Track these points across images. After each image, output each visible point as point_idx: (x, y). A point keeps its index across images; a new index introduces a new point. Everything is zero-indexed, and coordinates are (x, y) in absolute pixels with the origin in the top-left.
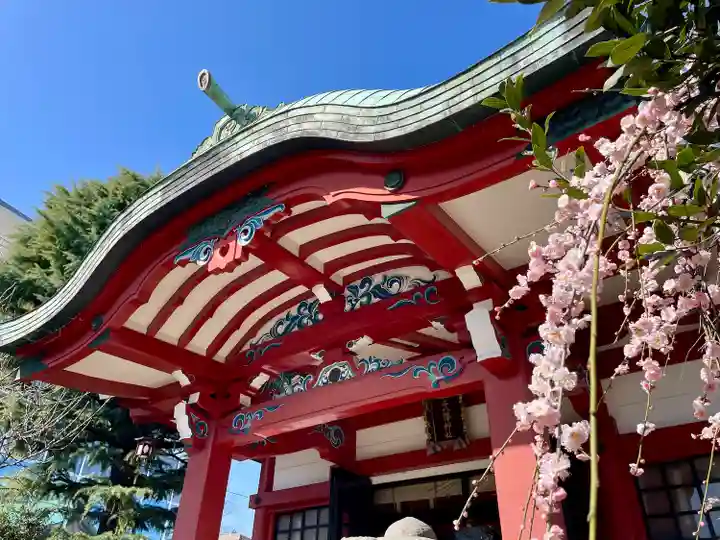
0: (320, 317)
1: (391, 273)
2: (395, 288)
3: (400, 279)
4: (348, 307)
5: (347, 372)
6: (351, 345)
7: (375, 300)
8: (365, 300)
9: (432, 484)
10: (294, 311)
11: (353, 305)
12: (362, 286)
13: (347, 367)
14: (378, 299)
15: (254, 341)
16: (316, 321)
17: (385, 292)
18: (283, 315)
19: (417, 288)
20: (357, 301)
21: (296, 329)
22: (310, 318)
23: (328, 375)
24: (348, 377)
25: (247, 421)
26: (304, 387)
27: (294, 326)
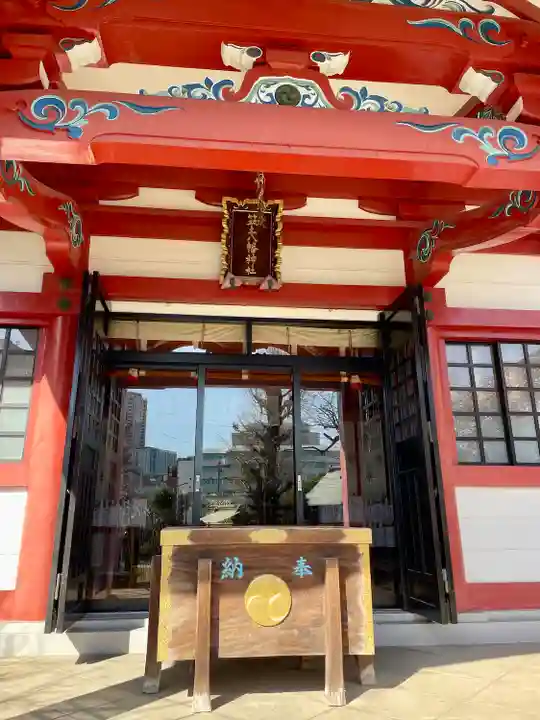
13: (314, 90)
14: (388, 2)
23: (273, 90)
24: (317, 106)
25: (72, 115)
26: (216, 95)
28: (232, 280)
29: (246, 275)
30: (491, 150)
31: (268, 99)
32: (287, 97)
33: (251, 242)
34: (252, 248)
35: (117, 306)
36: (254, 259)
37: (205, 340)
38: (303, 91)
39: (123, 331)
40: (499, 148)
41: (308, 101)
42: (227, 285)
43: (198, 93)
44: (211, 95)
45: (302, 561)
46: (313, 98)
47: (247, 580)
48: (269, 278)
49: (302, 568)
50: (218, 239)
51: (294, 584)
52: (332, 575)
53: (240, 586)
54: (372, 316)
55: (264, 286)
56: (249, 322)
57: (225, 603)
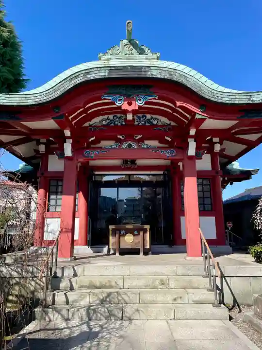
0: (124, 123)
1: (154, 116)
2: (155, 122)
3: (158, 120)
4: (136, 123)
5: (134, 145)
6: (136, 137)
7: (147, 124)
8: (143, 122)
10: (111, 117)
12: (143, 117)
14: (149, 124)
15: (90, 123)
16: (122, 124)
17: (152, 123)
19: (164, 125)
20: (140, 122)
21: (112, 125)
22: (120, 122)
23: (127, 145)
24: (135, 148)
25: (92, 154)
26: (117, 147)
27: (111, 124)
28: (124, 166)
30: (167, 155)
31: (126, 147)
32: (130, 145)
35: (97, 173)
38: (132, 144)
39: (98, 178)
41: (133, 147)
42: (123, 167)
43: (113, 146)
44: (115, 147)
45: (136, 231)
47: (125, 235)
48: (134, 165)
49: (136, 233)
51: (134, 235)
52: (141, 233)
53: (124, 235)
54: (162, 172)
55: (133, 167)
56: (129, 175)
57: (121, 238)
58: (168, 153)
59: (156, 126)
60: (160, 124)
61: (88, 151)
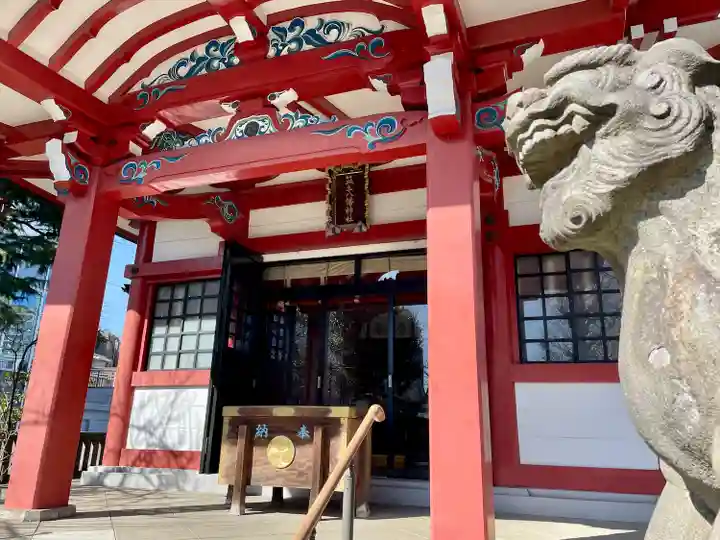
0: (236, 61)
1: (328, 18)
2: (333, 36)
3: (340, 26)
4: (272, 52)
5: (266, 126)
6: (273, 97)
7: (306, 47)
8: (293, 46)
9: (324, 265)
10: (201, 50)
11: (279, 51)
12: (292, 29)
13: (267, 121)
14: (311, 47)
15: (147, 81)
16: (229, 65)
17: (318, 38)
18: (187, 54)
19: (362, 38)
20: (284, 46)
21: (204, 71)
22: (223, 60)
23: (243, 128)
24: (268, 132)
25: (139, 171)
26: (213, 139)
27: (201, 69)
28: (334, 229)
29: (347, 223)
30: (370, 138)
31: (240, 135)
32: (252, 129)
33: (349, 197)
34: (350, 202)
36: (351, 210)
37: (330, 275)
38: (261, 124)
39: (275, 275)
40: (376, 136)
41: (263, 130)
43: (203, 139)
44: (210, 140)
45: (303, 429)
46: (266, 127)
47: (270, 439)
48: (360, 223)
49: (303, 433)
50: (324, 199)
51: (297, 442)
53: (265, 442)
55: (357, 230)
56: (358, 259)
57: (257, 452)
58: (372, 133)
59: (337, 44)
60: (346, 36)
61: (131, 165)
